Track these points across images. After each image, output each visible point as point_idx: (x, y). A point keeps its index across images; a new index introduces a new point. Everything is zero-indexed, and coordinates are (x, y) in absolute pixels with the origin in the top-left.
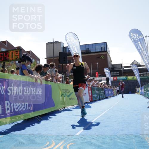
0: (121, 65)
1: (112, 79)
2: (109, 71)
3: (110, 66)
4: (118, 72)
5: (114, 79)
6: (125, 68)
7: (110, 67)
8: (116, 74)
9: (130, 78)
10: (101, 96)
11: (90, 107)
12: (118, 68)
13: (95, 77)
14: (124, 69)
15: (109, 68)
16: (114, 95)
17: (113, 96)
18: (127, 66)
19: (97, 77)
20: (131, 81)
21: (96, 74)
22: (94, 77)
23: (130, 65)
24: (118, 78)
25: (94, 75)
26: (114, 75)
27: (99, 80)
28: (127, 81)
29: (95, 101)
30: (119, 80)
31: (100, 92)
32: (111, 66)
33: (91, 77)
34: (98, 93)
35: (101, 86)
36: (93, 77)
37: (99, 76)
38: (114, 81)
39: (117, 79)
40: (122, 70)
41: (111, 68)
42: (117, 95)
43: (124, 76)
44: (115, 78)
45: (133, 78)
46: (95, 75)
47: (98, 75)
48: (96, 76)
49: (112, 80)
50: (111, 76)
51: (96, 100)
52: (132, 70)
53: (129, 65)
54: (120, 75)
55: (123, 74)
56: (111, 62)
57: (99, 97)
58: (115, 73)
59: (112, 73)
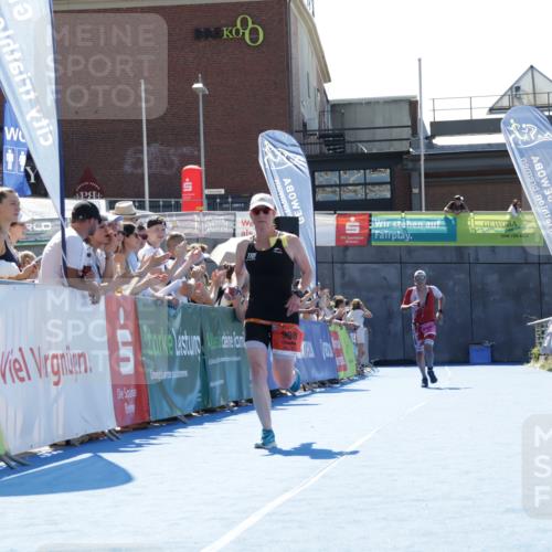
0: (413, 105)
1: (322, 228)
2: (301, 161)
3: (308, 111)
4: (385, 175)
5: (340, 230)
6: (441, 141)
7: (314, 125)
8: (365, 184)
9: (484, 223)
10: (216, 384)
11: (123, 477)
12: (380, 134)
13: (178, 207)
14: (430, 145)
15: (302, 133)
16: (342, 375)
17: (331, 384)
18: (465, 116)
19: (191, 207)
20: (493, 249)
21: (188, 186)
22: (167, 207)
23: (492, 110)
24: (383, 222)
25: (167, 195)
26: (348, 195)
27: (205, 240)
28: (459, 249)
29: (173, 423)
30: (388, 238)
31: (210, 345)
32: (322, 113)
33: (141, 206)
34: (194, 351)
35: (221, 293)
36: (154, 207)
37: (214, 204)
38: (346, 248)
39: (370, 235)
40: (417, 158)
41: (323, 136)
42: (361, 375)
43: (433, 206)
44: (353, 225)
45: (513, 226)
46: (178, 193)
47: (197, 190)
48: (185, 199)
49: (329, 240)
50: (319, 206)
51: (178, 413)
52: (501, 152)
53: (481, 114)
54: (401, 201)
55: (420, 190)
56: (325, 76)
57: (206, 391)
58: (354, 176)
59: (322, 178)
